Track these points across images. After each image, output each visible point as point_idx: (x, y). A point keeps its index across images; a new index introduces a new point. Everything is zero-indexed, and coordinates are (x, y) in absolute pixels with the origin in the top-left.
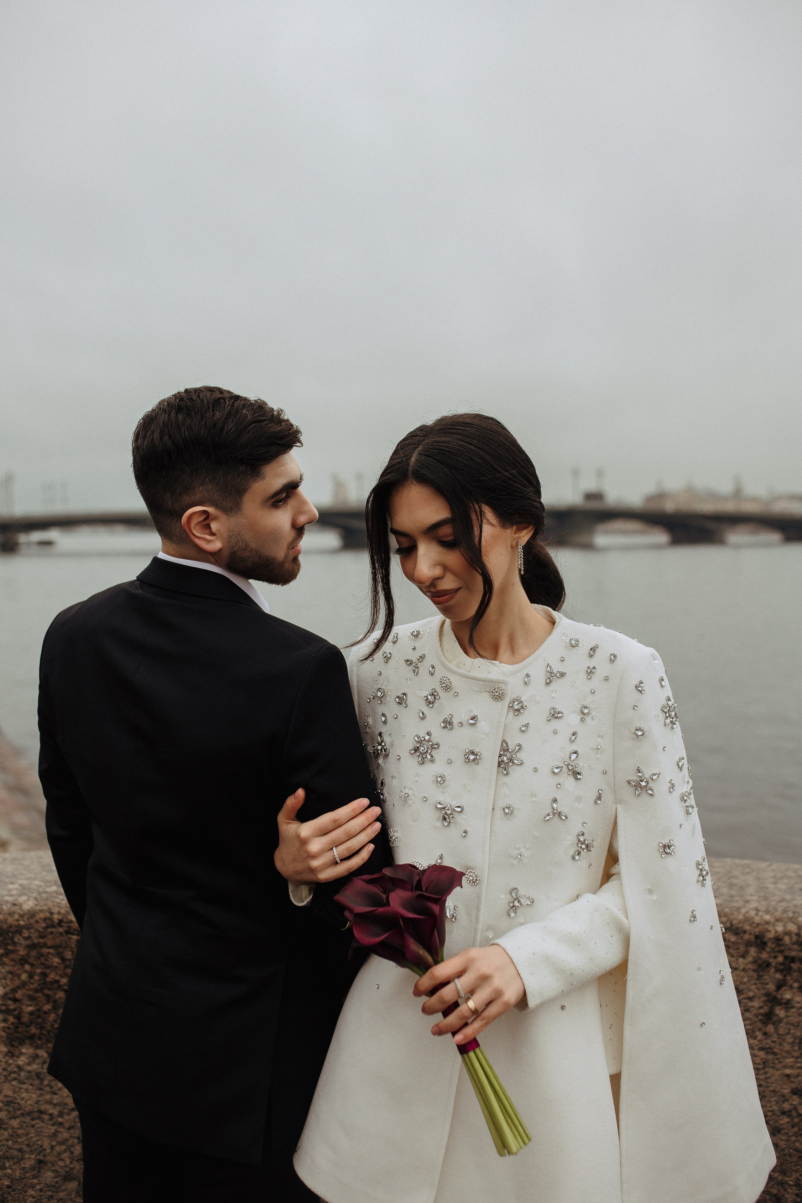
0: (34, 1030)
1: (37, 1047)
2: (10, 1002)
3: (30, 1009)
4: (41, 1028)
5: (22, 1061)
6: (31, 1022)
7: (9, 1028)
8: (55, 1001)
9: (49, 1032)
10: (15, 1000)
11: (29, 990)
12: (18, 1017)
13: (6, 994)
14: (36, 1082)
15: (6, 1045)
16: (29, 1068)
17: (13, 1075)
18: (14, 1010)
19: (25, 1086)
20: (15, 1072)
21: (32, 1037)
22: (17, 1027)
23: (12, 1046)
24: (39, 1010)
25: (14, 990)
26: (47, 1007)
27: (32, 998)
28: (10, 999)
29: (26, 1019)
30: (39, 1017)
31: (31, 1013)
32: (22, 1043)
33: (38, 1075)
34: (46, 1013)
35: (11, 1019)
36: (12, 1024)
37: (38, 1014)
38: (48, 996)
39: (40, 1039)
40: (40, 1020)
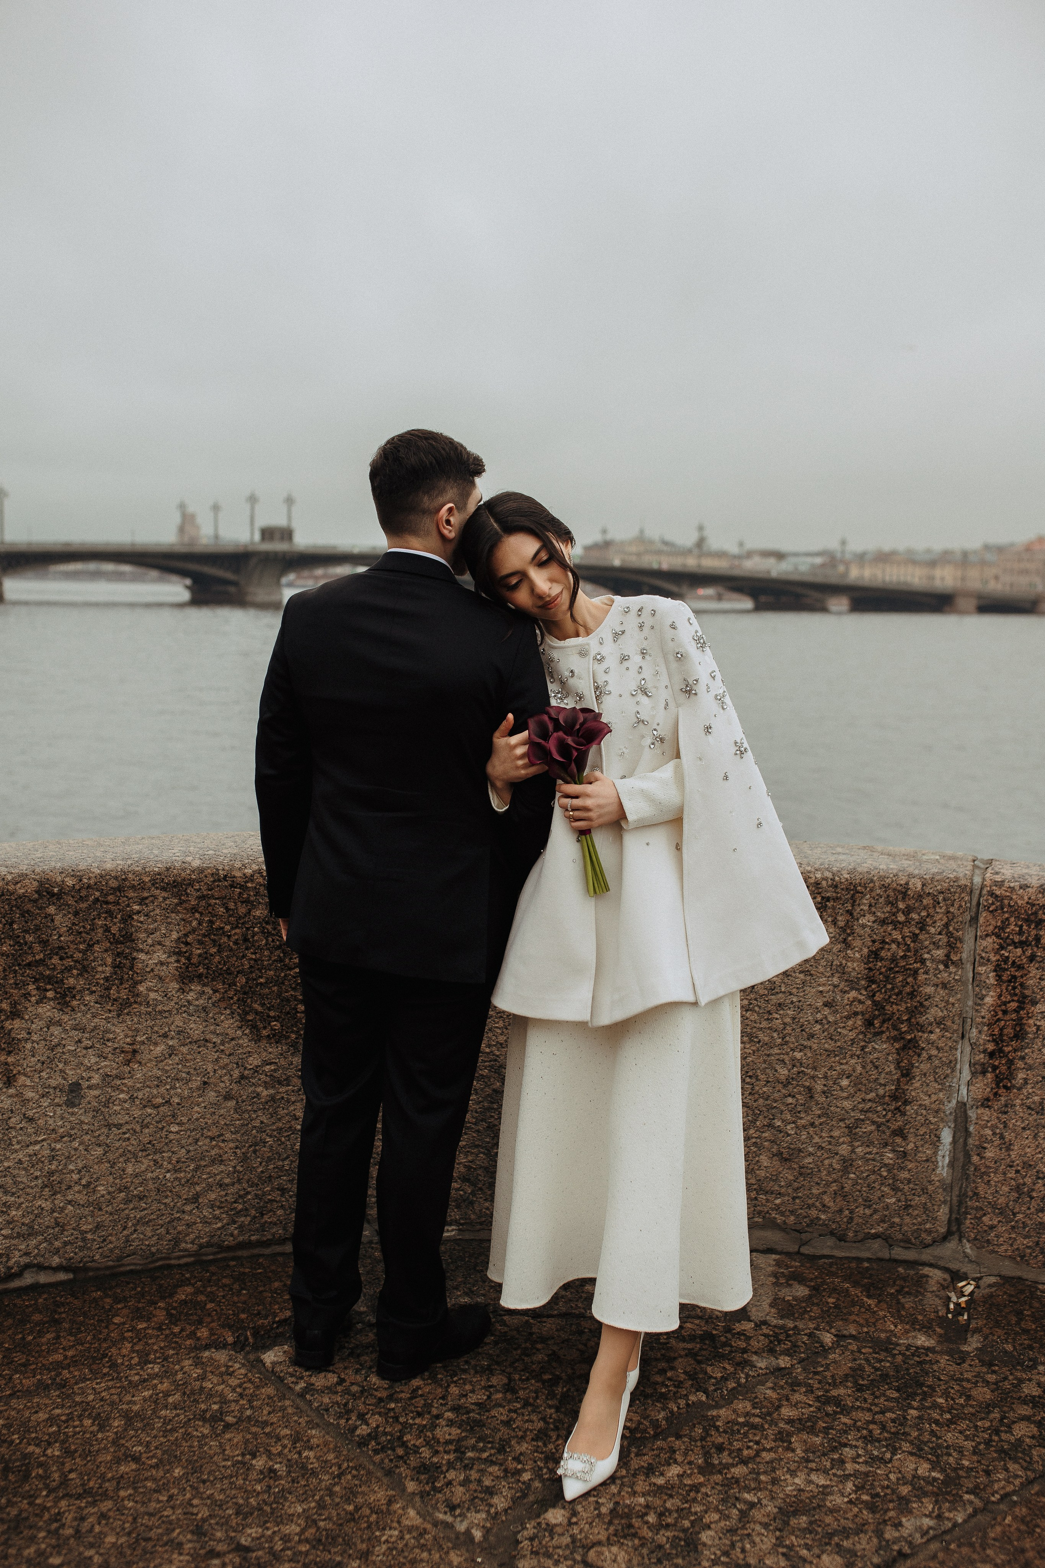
0: (201, 970)
1: (204, 985)
2: (183, 945)
3: (199, 951)
4: (208, 968)
5: (191, 996)
6: (200, 963)
7: (181, 968)
8: (220, 945)
9: (214, 971)
10: (187, 944)
11: (199, 935)
12: (189, 959)
13: (179, 938)
14: (203, 1015)
15: (178, 982)
16: (197, 1003)
17: (183, 1009)
18: (185, 952)
19: (193, 1018)
20: (185, 1006)
21: (200, 976)
22: (187, 967)
23: (183, 983)
24: (206, 953)
25: (186, 935)
26: (213, 950)
27: (200, 942)
28: (182, 942)
29: (195, 960)
30: (206, 958)
31: (200, 955)
32: (191, 981)
33: (204, 1009)
34: (212, 955)
35: (183, 960)
36: (184, 964)
37: (205, 957)
38: (214, 941)
39: (206, 977)
40: (207, 961)
